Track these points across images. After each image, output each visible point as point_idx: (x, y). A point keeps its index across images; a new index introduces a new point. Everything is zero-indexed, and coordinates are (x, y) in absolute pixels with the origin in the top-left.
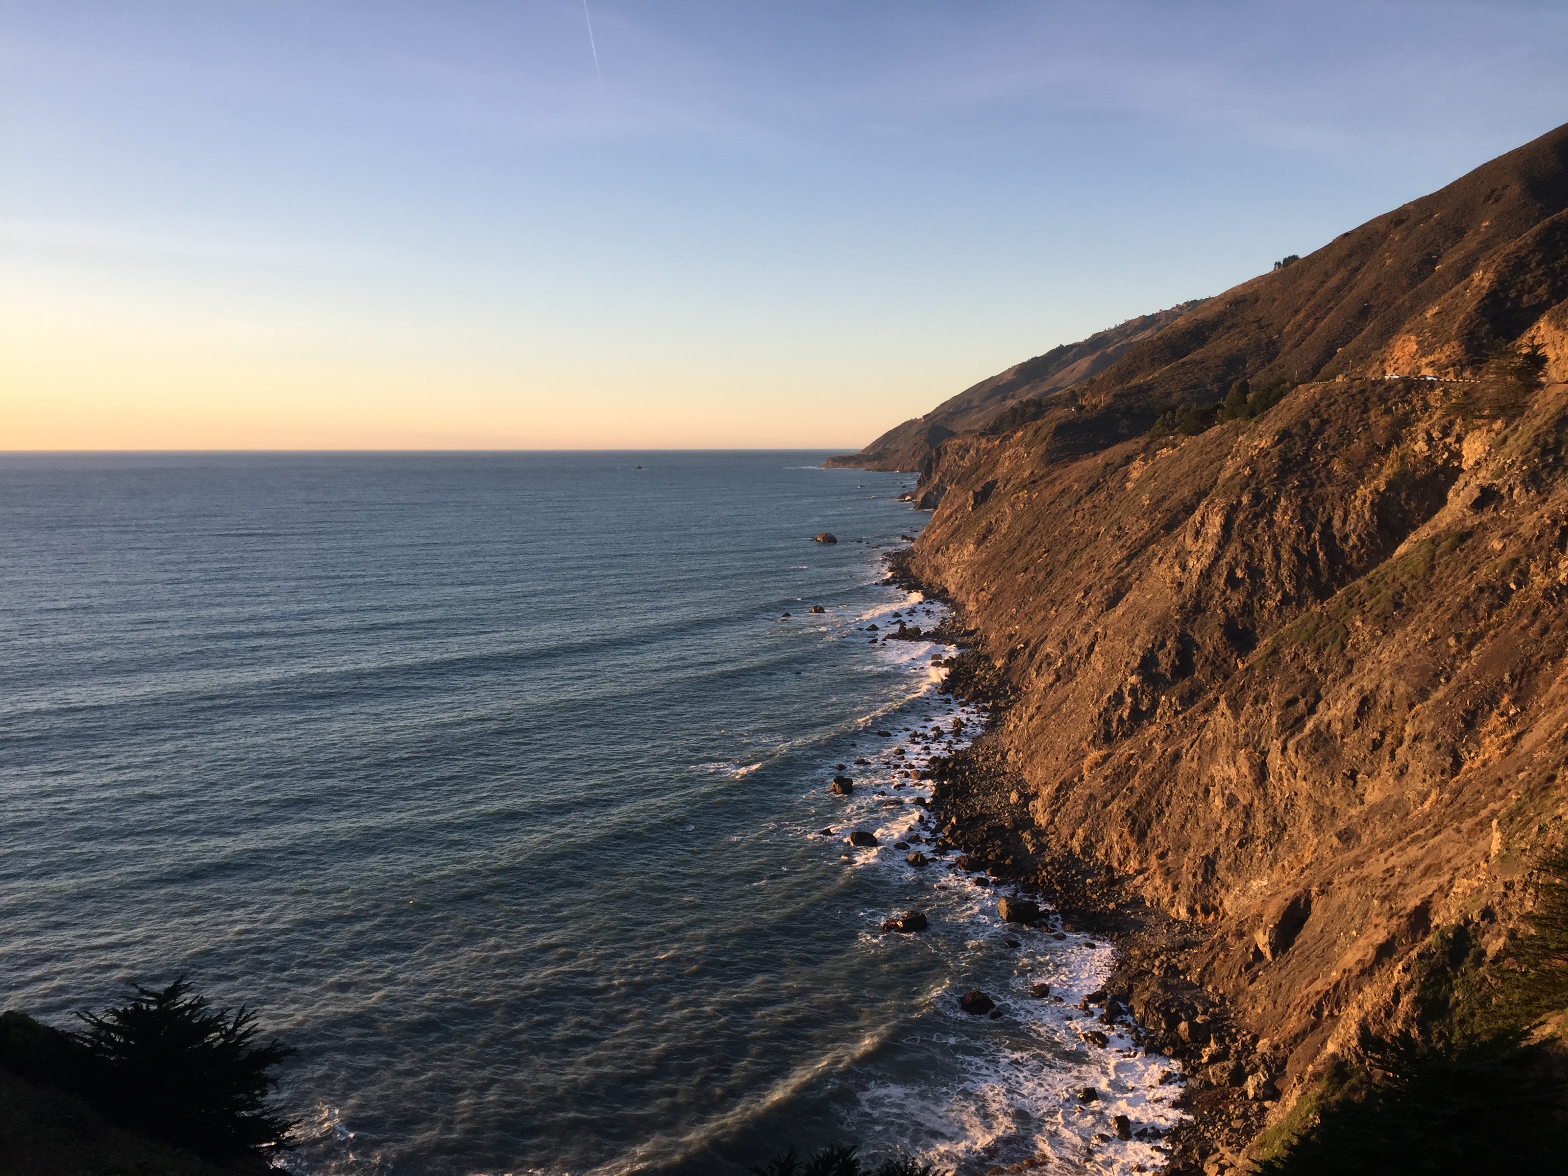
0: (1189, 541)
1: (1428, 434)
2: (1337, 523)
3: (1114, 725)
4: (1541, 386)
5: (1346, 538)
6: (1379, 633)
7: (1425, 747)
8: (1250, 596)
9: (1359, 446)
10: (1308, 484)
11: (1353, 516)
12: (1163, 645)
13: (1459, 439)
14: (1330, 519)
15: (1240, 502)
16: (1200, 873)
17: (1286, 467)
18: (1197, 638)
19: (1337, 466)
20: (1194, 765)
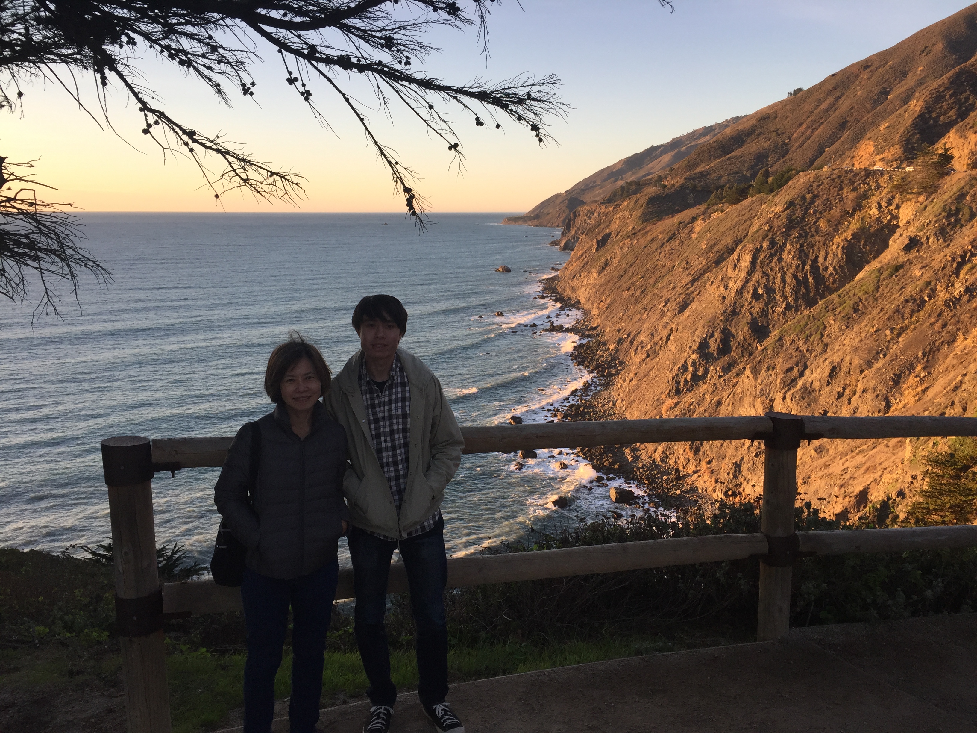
0: (730, 271)
1: (879, 204)
2: (821, 260)
3: (682, 384)
4: (948, 174)
5: (826, 269)
6: (844, 327)
7: (869, 396)
8: (766, 305)
9: (836, 211)
10: (804, 235)
11: (831, 255)
12: (712, 335)
13: (898, 207)
14: (817, 257)
15: (761, 247)
16: (732, 472)
17: (791, 224)
18: (733, 331)
19: (822, 224)
20: (730, 408)
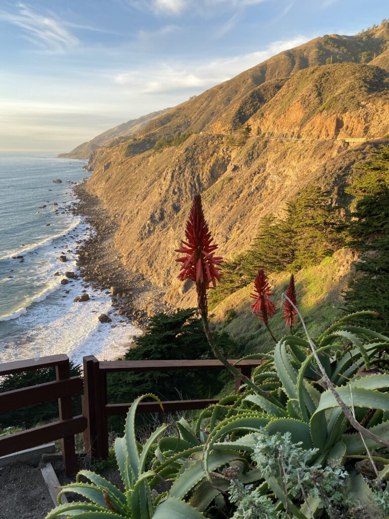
0: (163, 181)
1: (223, 150)
2: (201, 176)
3: (144, 235)
4: (249, 137)
5: (203, 180)
6: (210, 206)
8: (179, 197)
9: (205, 153)
10: (193, 164)
11: (205, 174)
12: (156, 211)
13: (230, 152)
14: (199, 174)
15: (175, 169)
16: (166, 274)
17: (187, 160)
18: (165, 209)
19: (200, 159)
20: (164, 245)
